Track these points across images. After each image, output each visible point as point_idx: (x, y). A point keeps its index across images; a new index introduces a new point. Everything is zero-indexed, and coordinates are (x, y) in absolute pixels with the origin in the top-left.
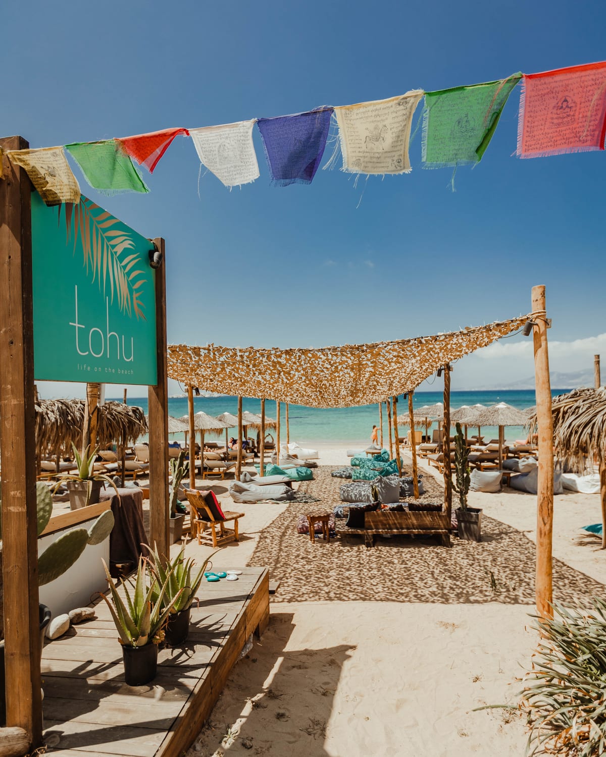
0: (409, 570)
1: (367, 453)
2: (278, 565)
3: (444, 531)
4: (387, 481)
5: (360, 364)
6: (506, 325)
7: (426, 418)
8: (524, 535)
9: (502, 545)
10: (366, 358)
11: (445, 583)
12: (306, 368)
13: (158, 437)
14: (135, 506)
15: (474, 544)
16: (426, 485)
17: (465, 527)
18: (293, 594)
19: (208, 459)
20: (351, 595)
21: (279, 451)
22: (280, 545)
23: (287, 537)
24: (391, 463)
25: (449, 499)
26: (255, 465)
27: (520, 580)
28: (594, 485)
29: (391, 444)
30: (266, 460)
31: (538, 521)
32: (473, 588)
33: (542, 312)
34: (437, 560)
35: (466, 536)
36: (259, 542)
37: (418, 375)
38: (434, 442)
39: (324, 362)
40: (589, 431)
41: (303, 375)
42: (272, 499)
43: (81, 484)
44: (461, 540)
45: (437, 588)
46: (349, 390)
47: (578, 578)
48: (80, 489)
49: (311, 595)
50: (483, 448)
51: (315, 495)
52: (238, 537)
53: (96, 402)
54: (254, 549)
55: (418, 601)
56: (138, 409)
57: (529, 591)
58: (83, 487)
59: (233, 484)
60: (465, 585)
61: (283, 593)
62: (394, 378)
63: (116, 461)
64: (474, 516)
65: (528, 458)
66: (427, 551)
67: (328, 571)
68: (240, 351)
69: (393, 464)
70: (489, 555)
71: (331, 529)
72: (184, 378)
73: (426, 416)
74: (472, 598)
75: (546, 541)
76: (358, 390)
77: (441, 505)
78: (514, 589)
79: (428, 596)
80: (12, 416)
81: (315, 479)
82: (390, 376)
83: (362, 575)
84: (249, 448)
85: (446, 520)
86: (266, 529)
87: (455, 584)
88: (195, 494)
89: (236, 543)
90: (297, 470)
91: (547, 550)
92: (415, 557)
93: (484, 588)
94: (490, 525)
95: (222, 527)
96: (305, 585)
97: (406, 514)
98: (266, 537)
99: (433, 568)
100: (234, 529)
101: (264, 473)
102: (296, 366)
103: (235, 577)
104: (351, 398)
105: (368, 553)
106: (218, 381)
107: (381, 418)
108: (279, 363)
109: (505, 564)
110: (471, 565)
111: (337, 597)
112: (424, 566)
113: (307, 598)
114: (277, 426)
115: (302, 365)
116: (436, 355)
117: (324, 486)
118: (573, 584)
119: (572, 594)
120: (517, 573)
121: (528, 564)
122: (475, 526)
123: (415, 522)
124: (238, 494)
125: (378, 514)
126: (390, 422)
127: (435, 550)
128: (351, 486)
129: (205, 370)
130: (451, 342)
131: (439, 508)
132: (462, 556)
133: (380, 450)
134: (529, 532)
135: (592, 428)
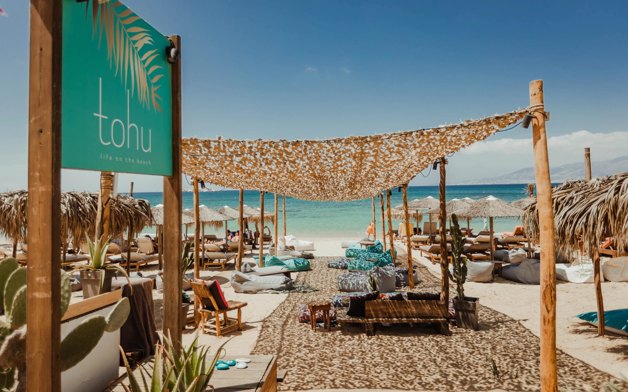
0: (411, 358)
1: (362, 244)
2: (281, 354)
3: (442, 319)
4: (384, 271)
5: (362, 152)
6: (505, 118)
7: (417, 211)
8: (520, 324)
9: (499, 333)
10: (368, 147)
11: (448, 370)
12: (310, 158)
13: (173, 226)
14: (145, 295)
15: (472, 332)
16: (421, 276)
17: (463, 316)
18: (298, 382)
19: (208, 251)
20: (356, 383)
21: (277, 243)
22: (283, 334)
23: (288, 326)
24: (385, 254)
25: (446, 287)
26: (254, 256)
27: (521, 368)
28: (583, 274)
29: (385, 236)
30: (265, 252)
31: (541, 308)
32: (477, 375)
33: (540, 105)
34: (437, 348)
35: (463, 325)
36: (261, 331)
37: (415, 168)
38: (425, 233)
39: (329, 151)
40: (584, 220)
41: (307, 164)
42: (272, 289)
43: (94, 273)
44: (459, 329)
45: (441, 375)
46: (348, 182)
47: (577, 366)
48: (93, 278)
49: (316, 383)
50: (473, 239)
51: (313, 285)
52: (241, 326)
53: (109, 193)
54: (257, 338)
55: (423, 388)
56: (144, 202)
57: (531, 379)
58: (96, 276)
59: (234, 274)
60: (468, 372)
61: (288, 382)
62: (392, 170)
63: (119, 253)
64: (472, 305)
65: (517, 249)
66: (427, 339)
67: (330, 359)
68: (249, 143)
69: (387, 255)
70: (487, 343)
71: (331, 318)
72: (191, 172)
73: (417, 209)
74: (476, 386)
75: (550, 328)
76: (357, 181)
77: (440, 294)
78: (517, 377)
79: (432, 383)
80: (39, 202)
81: (312, 270)
82: (389, 169)
83: (365, 363)
84: (247, 240)
85: (444, 308)
86: (267, 318)
87: (458, 371)
88: (200, 284)
89: (239, 332)
90: (295, 261)
91: (551, 337)
92: (416, 345)
93: (487, 375)
94: (486, 314)
95: (225, 316)
96: (308, 373)
97: (406, 303)
98: (268, 327)
99: (435, 356)
100: (237, 318)
101: (263, 264)
102: (301, 154)
103: (244, 365)
104: (349, 190)
105: (370, 342)
106: (225, 174)
107: (374, 211)
108: (286, 152)
109: (505, 352)
110: (471, 353)
111: (342, 385)
112: (426, 354)
113: (313, 386)
114: (275, 218)
115: (307, 154)
116: (435, 148)
117: (320, 277)
118: (573, 371)
119: (574, 381)
120: (517, 361)
121: (527, 352)
122: (473, 315)
123: (414, 310)
124: (239, 284)
125: (378, 303)
126: (383, 214)
127: (435, 338)
128: (348, 276)
129: (214, 163)
130: (452, 134)
131: (437, 297)
132: (461, 344)
133: (373, 241)
134: (525, 320)
135: (587, 218)
